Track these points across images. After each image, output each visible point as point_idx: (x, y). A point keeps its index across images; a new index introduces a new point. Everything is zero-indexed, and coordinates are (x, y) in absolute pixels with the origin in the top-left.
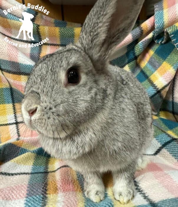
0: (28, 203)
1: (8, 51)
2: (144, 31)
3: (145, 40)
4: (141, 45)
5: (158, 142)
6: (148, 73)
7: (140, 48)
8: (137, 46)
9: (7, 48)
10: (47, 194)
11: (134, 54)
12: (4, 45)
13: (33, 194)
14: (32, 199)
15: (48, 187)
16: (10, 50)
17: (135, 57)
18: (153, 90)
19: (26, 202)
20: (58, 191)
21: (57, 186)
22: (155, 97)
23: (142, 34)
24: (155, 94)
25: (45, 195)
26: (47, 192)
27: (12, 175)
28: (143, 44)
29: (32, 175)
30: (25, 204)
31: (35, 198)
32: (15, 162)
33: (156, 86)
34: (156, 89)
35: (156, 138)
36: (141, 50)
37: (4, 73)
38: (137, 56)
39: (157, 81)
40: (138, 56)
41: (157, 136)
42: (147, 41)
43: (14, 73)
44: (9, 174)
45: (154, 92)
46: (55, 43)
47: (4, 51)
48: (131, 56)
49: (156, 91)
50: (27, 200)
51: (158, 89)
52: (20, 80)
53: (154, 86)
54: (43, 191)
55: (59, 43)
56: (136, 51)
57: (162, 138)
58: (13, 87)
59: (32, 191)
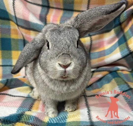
0: (19, 110)
1: (23, 12)
2: (129, 3)
3: (129, 10)
4: (125, 14)
5: (119, 89)
6: (127, 37)
7: (124, 17)
8: (122, 15)
9: (22, 10)
10: (31, 109)
11: (119, 20)
12: (21, 7)
13: (23, 107)
14: (22, 109)
15: (34, 106)
16: (24, 12)
17: (119, 24)
18: (127, 51)
19: (18, 109)
20: (38, 109)
21: (39, 106)
22: (128, 57)
23: (127, 5)
24: (128, 55)
25: (30, 109)
26: (32, 108)
27: (15, 96)
28: (127, 13)
29: (27, 98)
30: (17, 110)
31: (24, 109)
32: (18, 90)
33: (129, 48)
34: (129, 50)
35: (119, 86)
36: (125, 18)
37: (20, 28)
38: (121, 23)
39: (131, 44)
40: (123, 22)
41: (120, 85)
42: (130, 11)
43: (26, 28)
44: (13, 96)
45: (127, 52)
46: (59, 7)
47: (20, 12)
48: (117, 22)
49: (129, 52)
50: (19, 109)
51: (130, 51)
52: (30, 34)
53: (128, 48)
54: (30, 107)
55: (62, 7)
56: (121, 19)
57: (123, 87)
58: (26, 39)
59: (24, 105)
